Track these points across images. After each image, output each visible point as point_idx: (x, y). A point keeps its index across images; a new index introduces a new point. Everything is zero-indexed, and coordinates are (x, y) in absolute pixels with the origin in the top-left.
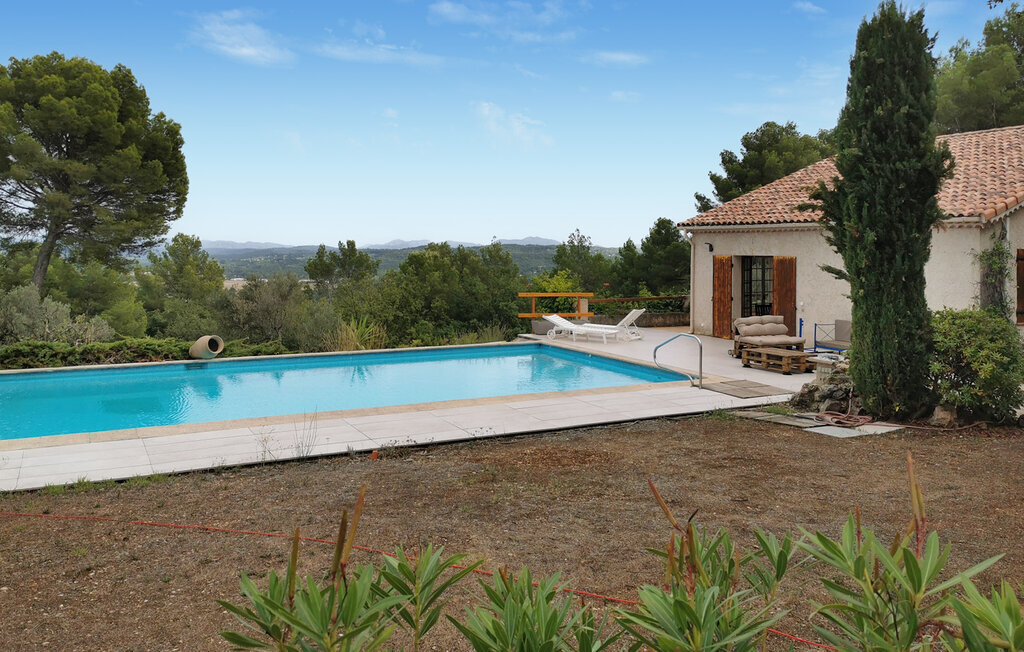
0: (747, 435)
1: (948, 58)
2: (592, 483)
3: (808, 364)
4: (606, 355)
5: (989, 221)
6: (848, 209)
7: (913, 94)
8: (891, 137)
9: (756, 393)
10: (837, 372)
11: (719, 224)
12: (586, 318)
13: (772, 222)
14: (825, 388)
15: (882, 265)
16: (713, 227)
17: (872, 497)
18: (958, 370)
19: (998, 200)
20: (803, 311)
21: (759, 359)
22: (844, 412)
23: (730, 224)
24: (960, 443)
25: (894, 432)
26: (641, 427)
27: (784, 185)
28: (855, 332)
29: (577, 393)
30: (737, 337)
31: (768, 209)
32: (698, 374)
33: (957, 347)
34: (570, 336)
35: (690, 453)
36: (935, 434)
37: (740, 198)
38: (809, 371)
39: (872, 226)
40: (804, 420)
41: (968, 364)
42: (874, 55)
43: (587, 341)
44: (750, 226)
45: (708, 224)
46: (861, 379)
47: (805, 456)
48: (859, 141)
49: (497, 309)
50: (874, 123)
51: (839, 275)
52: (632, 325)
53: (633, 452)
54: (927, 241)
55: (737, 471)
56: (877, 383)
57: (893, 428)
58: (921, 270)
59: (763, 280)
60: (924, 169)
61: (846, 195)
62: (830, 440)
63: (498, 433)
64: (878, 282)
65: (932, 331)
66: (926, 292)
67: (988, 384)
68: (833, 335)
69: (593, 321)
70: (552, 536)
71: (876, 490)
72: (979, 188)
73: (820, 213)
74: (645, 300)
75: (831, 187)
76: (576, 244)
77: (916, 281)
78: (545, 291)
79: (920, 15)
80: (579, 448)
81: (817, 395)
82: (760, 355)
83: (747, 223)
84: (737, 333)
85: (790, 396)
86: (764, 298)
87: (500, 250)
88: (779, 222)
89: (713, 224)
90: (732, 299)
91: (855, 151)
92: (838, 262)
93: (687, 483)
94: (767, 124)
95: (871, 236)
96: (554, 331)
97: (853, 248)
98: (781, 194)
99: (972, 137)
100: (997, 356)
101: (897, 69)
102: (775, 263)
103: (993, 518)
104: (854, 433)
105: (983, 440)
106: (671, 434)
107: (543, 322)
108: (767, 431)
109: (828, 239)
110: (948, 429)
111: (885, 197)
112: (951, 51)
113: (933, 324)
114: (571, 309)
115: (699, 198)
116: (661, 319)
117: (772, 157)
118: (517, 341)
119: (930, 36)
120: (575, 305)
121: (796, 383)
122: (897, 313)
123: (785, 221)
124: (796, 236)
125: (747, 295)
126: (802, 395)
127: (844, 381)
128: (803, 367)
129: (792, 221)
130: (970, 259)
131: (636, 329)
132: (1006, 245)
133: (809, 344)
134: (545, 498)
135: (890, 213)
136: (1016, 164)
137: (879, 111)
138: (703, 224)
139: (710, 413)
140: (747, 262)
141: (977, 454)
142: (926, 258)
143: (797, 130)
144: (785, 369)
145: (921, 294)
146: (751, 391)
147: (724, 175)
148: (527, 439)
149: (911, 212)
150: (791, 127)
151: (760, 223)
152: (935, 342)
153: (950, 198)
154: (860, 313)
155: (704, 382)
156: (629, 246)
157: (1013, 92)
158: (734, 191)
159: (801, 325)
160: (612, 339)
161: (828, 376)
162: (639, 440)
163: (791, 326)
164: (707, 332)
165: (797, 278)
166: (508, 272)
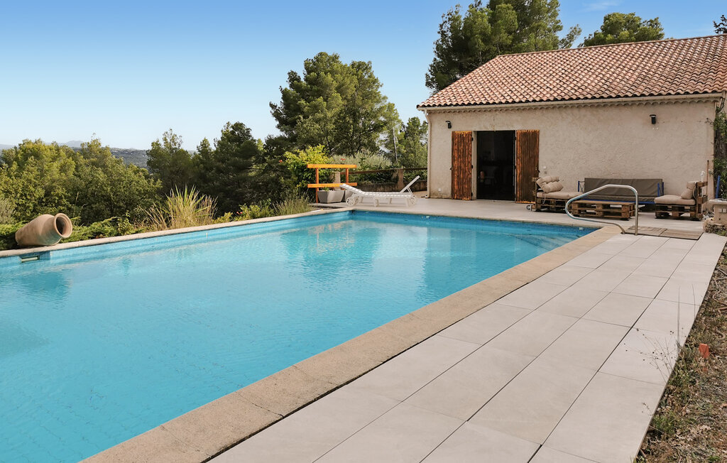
16: (456, 107)
20: (546, 173)
44: (496, 105)
45: (451, 105)
90: (472, 166)
102: (518, 136)
124: (539, 113)
130: (706, 126)
138: (445, 105)
164: (444, 196)
165: (540, 148)
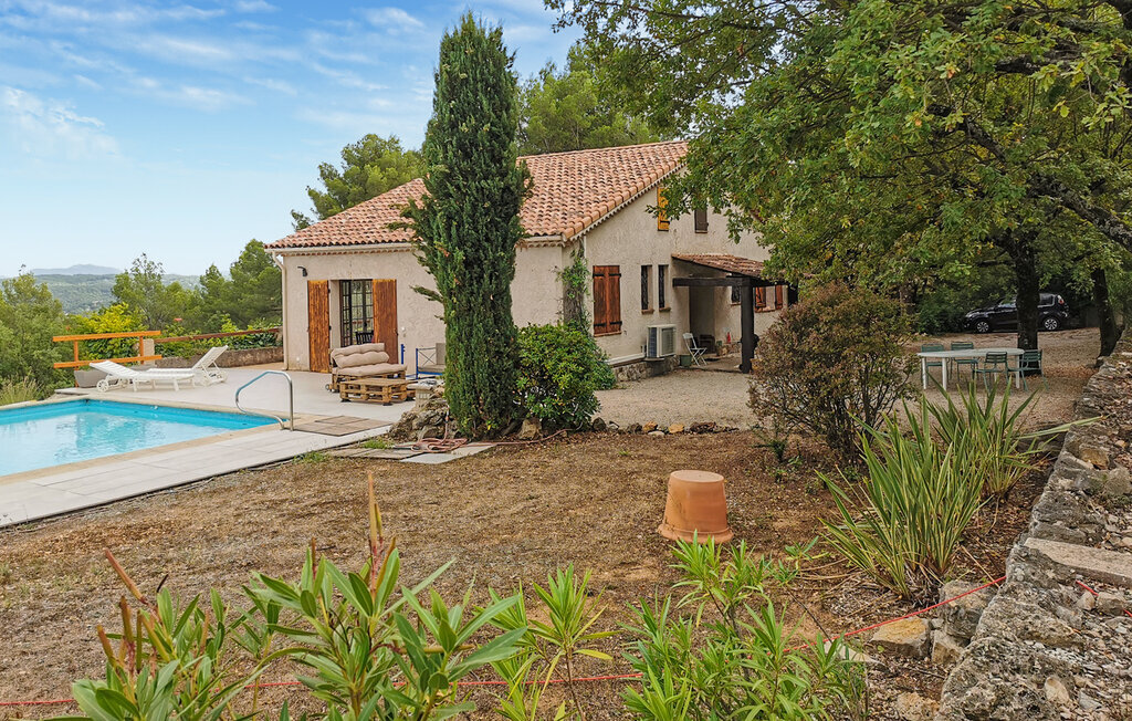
0: (340, 475)
1: (539, 80)
2: (146, 562)
3: (409, 392)
4: (177, 405)
5: (569, 240)
6: (438, 227)
7: (495, 112)
8: (476, 155)
9: (355, 428)
10: (434, 397)
11: (313, 245)
12: (152, 362)
13: (370, 243)
14: (423, 414)
15: (471, 285)
16: (306, 249)
17: (461, 519)
18: (542, 382)
19: (577, 219)
20: (405, 336)
21: (359, 392)
22: (441, 437)
23: (325, 245)
24: (543, 453)
25: (486, 452)
26: (217, 484)
27: (382, 202)
28: (449, 354)
29: (135, 455)
30: (334, 370)
31: (366, 228)
32: (289, 415)
33: (540, 362)
34: (129, 386)
35: (275, 505)
36: (523, 447)
37: (337, 216)
38: (410, 399)
39: (461, 244)
40: (400, 451)
41: (550, 376)
42: (457, 69)
43: (153, 390)
44: (346, 247)
45: (300, 246)
46: (456, 402)
47: (399, 488)
48: (446, 157)
49: (29, 360)
50: (459, 140)
51: (433, 296)
52: (212, 366)
53: (203, 514)
54: (511, 260)
55: (327, 517)
56: (470, 404)
57: (486, 446)
58: (507, 287)
59: (364, 306)
60: (507, 189)
61: (435, 213)
62: (426, 469)
63: (16, 521)
64: (469, 302)
65: (518, 348)
66: (512, 309)
67: (567, 396)
68: (434, 359)
69: (161, 365)
70: (85, 638)
71: (465, 512)
72: (561, 208)
73: (412, 233)
74: (229, 335)
75: (420, 204)
76: (142, 272)
77: (502, 299)
78: (93, 332)
79: (499, 33)
80: (133, 521)
81: (415, 423)
82: (359, 387)
83: (344, 244)
84: (335, 365)
85: (389, 428)
86: (365, 325)
87: (33, 282)
88: (377, 242)
89: (306, 246)
90: (330, 328)
91: (442, 167)
92: (431, 283)
93: (267, 540)
94: (369, 136)
95: (460, 255)
96: (106, 381)
97: (444, 269)
98: (380, 212)
99: (556, 158)
100: (573, 367)
101: (479, 85)
102: (374, 287)
103: (566, 520)
104: (449, 457)
105: (564, 448)
106: (253, 487)
107: (91, 371)
108: (362, 468)
109: (421, 259)
110: (536, 440)
111: (472, 216)
112: (540, 73)
113: (519, 341)
114: (131, 352)
115: (295, 215)
116: (249, 356)
117: (375, 173)
118: (54, 399)
119: (509, 54)
120: (136, 347)
121: (395, 414)
122: (487, 332)
123: (383, 242)
124: (395, 256)
125: (347, 323)
126: (400, 425)
127: (441, 405)
128: (404, 396)
129: (390, 241)
130: (555, 276)
131: (217, 370)
132: (583, 262)
133: (411, 371)
134: (80, 591)
135: (477, 232)
136: (591, 185)
137: (464, 128)
138: (295, 246)
139: (302, 457)
140: (346, 287)
141: (557, 462)
142: (512, 277)
143: (401, 144)
144: (385, 399)
145: (508, 312)
146: (348, 428)
147: (324, 191)
148: (61, 522)
149: (497, 230)
150: (394, 141)
151: (357, 243)
152: (521, 358)
153: (537, 218)
154: (453, 335)
155: (296, 423)
156: (213, 274)
157: (592, 117)
158: (335, 209)
159: (403, 351)
160: (185, 385)
161: (426, 402)
162: (213, 500)
163: (393, 353)
164: (304, 368)
165: (398, 302)
166: (45, 310)
